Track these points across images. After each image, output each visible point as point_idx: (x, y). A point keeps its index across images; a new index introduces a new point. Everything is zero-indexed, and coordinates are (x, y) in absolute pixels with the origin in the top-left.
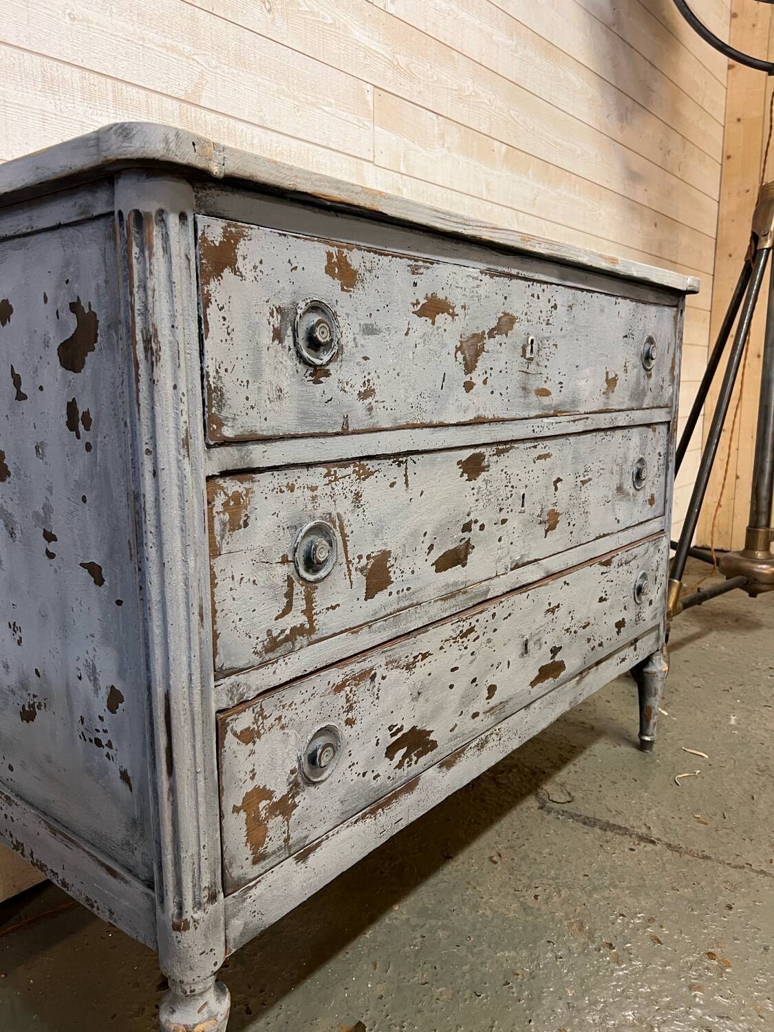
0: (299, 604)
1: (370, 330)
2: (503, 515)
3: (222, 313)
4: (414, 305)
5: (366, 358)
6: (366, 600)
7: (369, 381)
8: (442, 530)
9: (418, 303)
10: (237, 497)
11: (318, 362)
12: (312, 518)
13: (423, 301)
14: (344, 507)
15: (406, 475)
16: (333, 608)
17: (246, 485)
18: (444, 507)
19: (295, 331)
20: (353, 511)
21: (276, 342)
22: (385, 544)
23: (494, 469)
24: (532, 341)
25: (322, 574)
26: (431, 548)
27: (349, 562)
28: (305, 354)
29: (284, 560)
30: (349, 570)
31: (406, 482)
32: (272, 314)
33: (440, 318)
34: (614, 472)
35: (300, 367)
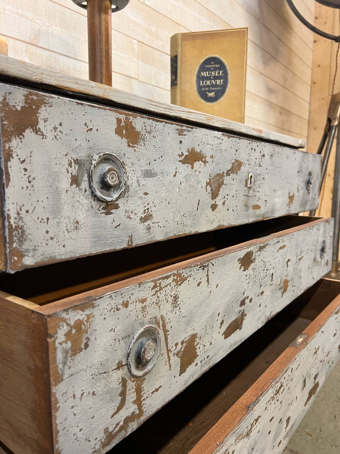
0: (131, 396)
1: (149, 174)
2: (262, 289)
3: (24, 166)
4: (179, 156)
5: (146, 194)
6: (180, 375)
7: (148, 209)
8: (228, 309)
9: (182, 154)
10: (79, 325)
11: (109, 199)
12: (142, 324)
13: (186, 153)
14: (166, 309)
15: (207, 275)
16: (157, 390)
17: (88, 312)
18: (230, 292)
19: (90, 177)
20: (172, 311)
21: (74, 186)
22: (194, 329)
23: (258, 260)
24: (251, 176)
25: (149, 367)
26: (222, 323)
27: (169, 351)
28: (98, 194)
29: (120, 366)
30: (169, 357)
31: (208, 281)
32: (70, 165)
33: (197, 164)
34: (313, 250)
35: (94, 203)
